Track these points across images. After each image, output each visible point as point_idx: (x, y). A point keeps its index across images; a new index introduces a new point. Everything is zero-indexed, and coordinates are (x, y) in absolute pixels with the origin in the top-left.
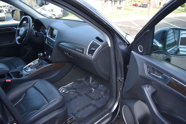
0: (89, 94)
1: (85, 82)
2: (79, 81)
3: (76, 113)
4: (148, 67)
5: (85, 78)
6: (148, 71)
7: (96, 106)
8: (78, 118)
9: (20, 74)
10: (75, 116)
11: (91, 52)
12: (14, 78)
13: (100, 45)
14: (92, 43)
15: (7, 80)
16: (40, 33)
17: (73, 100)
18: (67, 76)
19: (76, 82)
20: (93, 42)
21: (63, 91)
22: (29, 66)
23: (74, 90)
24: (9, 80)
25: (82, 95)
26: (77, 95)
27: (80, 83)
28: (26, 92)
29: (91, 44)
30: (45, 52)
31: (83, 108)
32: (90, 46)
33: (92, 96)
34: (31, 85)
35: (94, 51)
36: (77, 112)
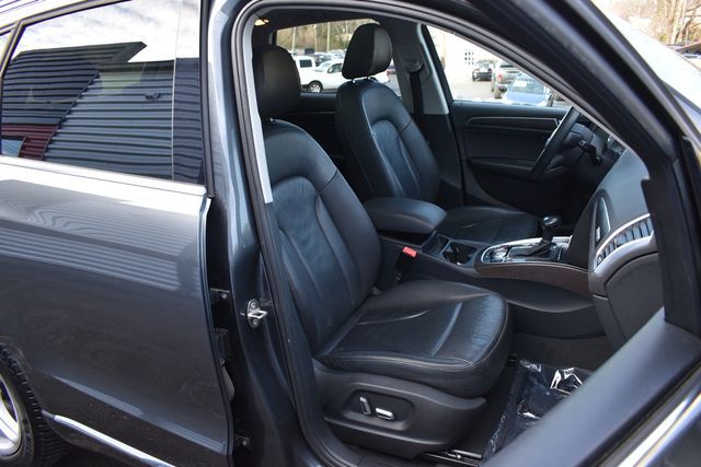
12: (440, 257)
15: (407, 250)
22: (509, 247)
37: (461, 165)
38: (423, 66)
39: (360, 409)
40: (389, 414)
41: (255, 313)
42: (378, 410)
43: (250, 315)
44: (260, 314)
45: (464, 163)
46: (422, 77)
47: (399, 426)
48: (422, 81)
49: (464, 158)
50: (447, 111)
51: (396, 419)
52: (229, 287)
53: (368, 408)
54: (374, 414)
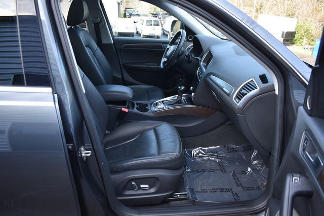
0: (238, 175)
1: (241, 153)
2: (232, 148)
3: (199, 192)
4: (306, 139)
5: (244, 148)
6: (304, 145)
7: (237, 196)
8: (196, 199)
9: (147, 108)
10: (194, 194)
11: (240, 96)
12: (135, 110)
13: (258, 87)
14: (248, 83)
15: (123, 109)
16: (198, 58)
17: (206, 172)
18: (213, 132)
19: (225, 147)
20: (252, 80)
21: (200, 155)
22: (163, 102)
23: (218, 158)
24: (126, 110)
25: (225, 172)
26: (218, 168)
27: (232, 152)
28: (142, 133)
29: (246, 84)
30: (191, 88)
31: (214, 190)
32: (244, 86)
33: (243, 179)
34: (152, 127)
35: (244, 95)
36: (200, 190)
37: (121, 67)
38: (101, 20)
39: (132, 188)
40: (147, 186)
41: (85, 153)
42: (142, 186)
43: (83, 155)
44: (88, 153)
45: (122, 66)
46: (101, 26)
47: (153, 190)
48: (100, 28)
49: (121, 64)
50: (113, 42)
51: (151, 187)
52: (73, 143)
53: (136, 186)
54: (140, 188)
